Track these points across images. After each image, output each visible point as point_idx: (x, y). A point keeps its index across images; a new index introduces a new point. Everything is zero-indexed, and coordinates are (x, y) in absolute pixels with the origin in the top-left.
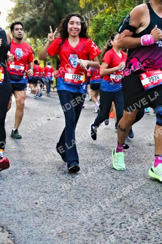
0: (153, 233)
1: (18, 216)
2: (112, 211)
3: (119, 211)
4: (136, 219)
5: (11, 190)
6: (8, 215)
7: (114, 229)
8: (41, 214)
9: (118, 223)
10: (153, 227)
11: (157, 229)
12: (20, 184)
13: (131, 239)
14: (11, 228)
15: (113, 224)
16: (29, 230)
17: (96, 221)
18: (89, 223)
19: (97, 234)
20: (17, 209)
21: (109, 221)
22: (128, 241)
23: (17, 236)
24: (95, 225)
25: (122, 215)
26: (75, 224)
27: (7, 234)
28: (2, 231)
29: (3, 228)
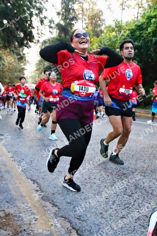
2: (95, 171)
3: (98, 171)
4: (108, 175)
5: (38, 161)
7: (96, 181)
9: (98, 178)
10: (117, 180)
13: (105, 186)
14: (38, 181)
15: (95, 178)
16: (48, 182)
17: (86, 177)
18: (82, 178)
19: (86, 184)
20: (42, 171)
21: (93, 177)
23: (42, 186)
24: (85, 179)
25: (100, 173)
27: (36, 185)
28: (34, 183)
29: (34, 181)
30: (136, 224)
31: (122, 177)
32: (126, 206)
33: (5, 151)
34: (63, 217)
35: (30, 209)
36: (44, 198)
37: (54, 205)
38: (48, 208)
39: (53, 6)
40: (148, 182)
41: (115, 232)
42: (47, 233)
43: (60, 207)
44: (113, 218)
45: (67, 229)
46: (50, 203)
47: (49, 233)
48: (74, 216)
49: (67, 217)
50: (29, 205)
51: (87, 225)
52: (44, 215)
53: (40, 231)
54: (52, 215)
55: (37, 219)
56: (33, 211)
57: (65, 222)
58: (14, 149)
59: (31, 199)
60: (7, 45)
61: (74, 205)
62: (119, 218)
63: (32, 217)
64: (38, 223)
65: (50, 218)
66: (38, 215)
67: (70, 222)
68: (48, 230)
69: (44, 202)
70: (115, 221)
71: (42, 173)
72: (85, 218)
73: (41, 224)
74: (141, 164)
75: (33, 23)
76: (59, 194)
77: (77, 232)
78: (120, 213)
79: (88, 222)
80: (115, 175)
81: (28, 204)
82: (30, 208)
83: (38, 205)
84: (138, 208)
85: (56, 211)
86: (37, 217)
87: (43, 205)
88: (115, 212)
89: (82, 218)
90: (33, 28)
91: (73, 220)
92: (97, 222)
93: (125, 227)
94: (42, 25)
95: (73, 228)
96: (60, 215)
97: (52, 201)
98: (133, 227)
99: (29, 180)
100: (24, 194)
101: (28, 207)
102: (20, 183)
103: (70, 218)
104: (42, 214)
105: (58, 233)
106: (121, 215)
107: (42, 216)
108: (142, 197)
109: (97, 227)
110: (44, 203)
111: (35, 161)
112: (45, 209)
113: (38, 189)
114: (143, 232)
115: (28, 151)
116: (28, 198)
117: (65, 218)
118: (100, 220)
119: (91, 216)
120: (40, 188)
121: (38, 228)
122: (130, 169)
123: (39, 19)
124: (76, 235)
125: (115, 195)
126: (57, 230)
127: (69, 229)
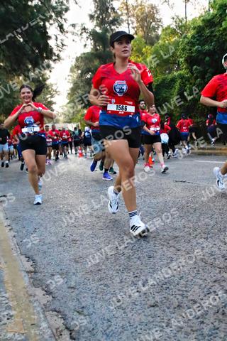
0: (160, 252)
1: (45, 247)
5: (46, 228)
6: (36, 248)
7: (126, 251)
8: (65, 245)
9: (130, 246)
11: (165, 248)
12: (55, 222)
13: (139, 258)
14: (36, 258)
16: (51, 258)
19: (110, 257)
20: (46, 241)
22: (135, 260)
23: (39, 264)
26: (92, 250)
27: (31, 263)
28: (28, 261)
29: (29, 258)
30: (173, 315)
31: (170, 242)
32: (164, 286)
33: (2, 218)
34: (55, 311)
35: (7, 301)
36: (36, 283)
37: (48, 292)
38: (36, 298)
39: (76, 3)
40: (211, 246)
41: (133, 330)
42: (19, 339)
43: (57, 295)
44: (138, 307)
45: (57, 329)
46: (43, 289)
47: (23, 337)
48: (73, 308)
49: (62, 310)
50: (7, 295)
51: (90, 322)
52: (25, 310)
53: (10, 335)
54: (39, 309)
55: (11, 316)
56: (11, 304)
57: (56, 318)
58: (17, 214)
59: (14, 285)
60: (16, 68)
61: (80, 289)
62: (146, 306)
63: (6, 313)
64: (11, 324)
65: (34, 314)
66: (15, 310)
67: (64, 317)
68: (23, 334)
69: (34, 288)
70: (140, 311)
71: (46, 244)
72: (91, 310)
73: (16, 324)
74: (207, 220)
75: (47, 30)
76: (61, 274)
77: (71, 334)
78: (151, 298)
79: (94, 316)
80: (161, 239)
81: (6, 293)
82: (8, 299)
83: (22, 294)
84: (184, 289)
85: (48, 302)
86: (12, 313)
87: (30, 293)
88: (143, 297)
89: (85, 312)
90: (50, 37)
91: (70, 314)
92: (107, 316)
93: (153, 322)
94: (62, 32)
95: (67, 328)
96: (53, 307)
97: (47, 286)
98: (166, 321)
99: (23, 258)
100: (6, 278)
101: (3, 299)
102: (6, 263)
103: (67, 312)
104: (23, 307)
105: (38, 338)
106: (152, 302)
107: (21, 312)
108: (195, 270)
109: (105, 324)
110: (32, 290)
111: (42, 229)
112: (32, 299)
113: (32, 269)
114: (181, 328)
115: (36, 215)
116: (10, 285)
117: (58, 312)
118: (114, 313)
119: (102, 306)
120: (35, 268)
121: (7, 331)
122: (186, 230)
123: (57, 24)
124: (68, 339)
125: (151, 270)
126: (37, 332)
127: (60, 329)
